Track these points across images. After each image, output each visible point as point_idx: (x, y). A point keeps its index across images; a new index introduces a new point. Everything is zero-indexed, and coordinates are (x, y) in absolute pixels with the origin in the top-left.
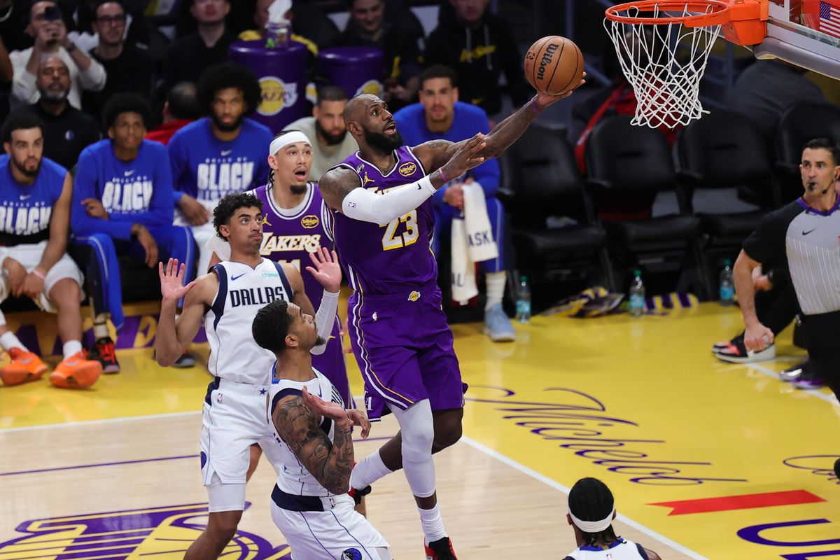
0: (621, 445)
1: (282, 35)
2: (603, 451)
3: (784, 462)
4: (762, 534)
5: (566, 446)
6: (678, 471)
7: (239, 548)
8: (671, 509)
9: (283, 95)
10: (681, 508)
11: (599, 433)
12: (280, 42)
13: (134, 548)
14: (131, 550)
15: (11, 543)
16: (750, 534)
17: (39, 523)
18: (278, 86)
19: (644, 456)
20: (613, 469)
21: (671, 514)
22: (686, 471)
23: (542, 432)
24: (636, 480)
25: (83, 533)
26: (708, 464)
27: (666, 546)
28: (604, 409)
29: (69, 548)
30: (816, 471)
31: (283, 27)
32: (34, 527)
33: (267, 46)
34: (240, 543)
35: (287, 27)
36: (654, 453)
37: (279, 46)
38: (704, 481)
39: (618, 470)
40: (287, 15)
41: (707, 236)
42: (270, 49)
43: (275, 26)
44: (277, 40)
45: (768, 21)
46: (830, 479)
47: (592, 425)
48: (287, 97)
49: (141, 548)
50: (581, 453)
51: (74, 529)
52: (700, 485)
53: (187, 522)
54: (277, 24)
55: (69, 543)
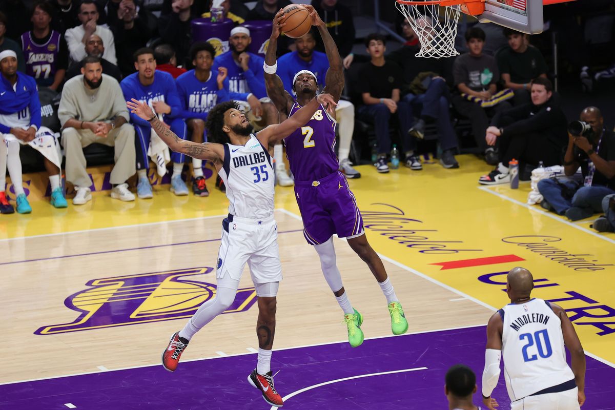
0: (414, 233)
1: (220, 15)
2: (404, 237)
3: (502, 240)
4: (492, 278)
5: (384, 234)
6: (445, 246)
7: (208, 292)
8: (442, 267)
9: (221, 47)
10: (447, 266)
11: (401, 227)
12: (219, 19)
13: (151, 293)
14: (149, 295)
15: (84, 292)
16: (485, 279)
17: (98, 281)
18: (218, 43)
19: (426, 238)
20: (410, 246)
21: (442, 269)
22: (449, 246)
23: (370, 227)
24: (422, 252)
25: (123, 286)
26: (461, 242)
27: (439, 286)
28: (403, 214)
29: (115, 294)
30: (520, 244)
31: (220, 11)
32: (95, 283)
33: (212, 21)
34: (208, 290)
35: (222, 10)
36: (432, 237)
37: (218, 21)
38: (459, 251)
39: (413, 246)
40: (222, 5)
41: (456, 120)
42: (214, 23)
43: (216, 10)
44: (217, 18)
45: (485, 2)
46: (527, 248)
47: (397, 223)
48: (224, 48)
49: (154, 293)
50: (392, 238)
51: (117, 284)
52: (458, 253)
53: (179, 279)
54: (217, 9)
55: (115, 291)
